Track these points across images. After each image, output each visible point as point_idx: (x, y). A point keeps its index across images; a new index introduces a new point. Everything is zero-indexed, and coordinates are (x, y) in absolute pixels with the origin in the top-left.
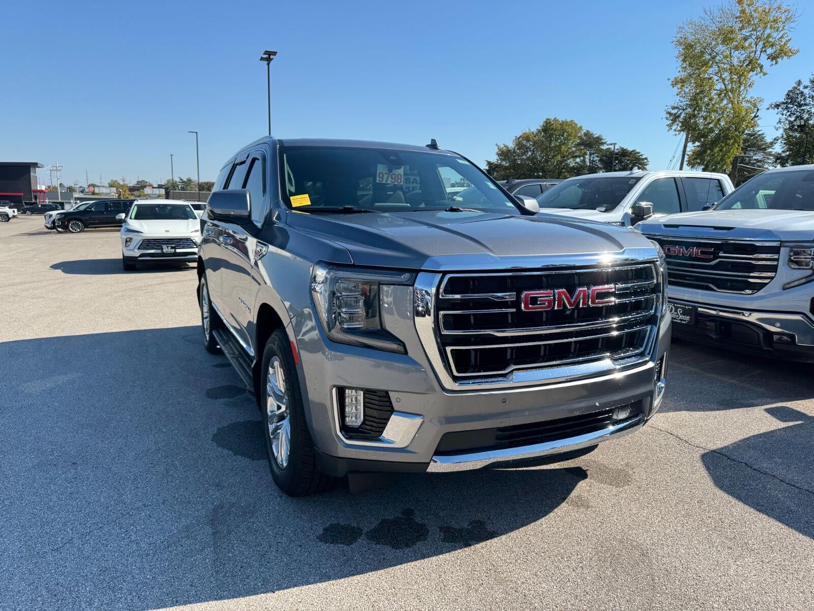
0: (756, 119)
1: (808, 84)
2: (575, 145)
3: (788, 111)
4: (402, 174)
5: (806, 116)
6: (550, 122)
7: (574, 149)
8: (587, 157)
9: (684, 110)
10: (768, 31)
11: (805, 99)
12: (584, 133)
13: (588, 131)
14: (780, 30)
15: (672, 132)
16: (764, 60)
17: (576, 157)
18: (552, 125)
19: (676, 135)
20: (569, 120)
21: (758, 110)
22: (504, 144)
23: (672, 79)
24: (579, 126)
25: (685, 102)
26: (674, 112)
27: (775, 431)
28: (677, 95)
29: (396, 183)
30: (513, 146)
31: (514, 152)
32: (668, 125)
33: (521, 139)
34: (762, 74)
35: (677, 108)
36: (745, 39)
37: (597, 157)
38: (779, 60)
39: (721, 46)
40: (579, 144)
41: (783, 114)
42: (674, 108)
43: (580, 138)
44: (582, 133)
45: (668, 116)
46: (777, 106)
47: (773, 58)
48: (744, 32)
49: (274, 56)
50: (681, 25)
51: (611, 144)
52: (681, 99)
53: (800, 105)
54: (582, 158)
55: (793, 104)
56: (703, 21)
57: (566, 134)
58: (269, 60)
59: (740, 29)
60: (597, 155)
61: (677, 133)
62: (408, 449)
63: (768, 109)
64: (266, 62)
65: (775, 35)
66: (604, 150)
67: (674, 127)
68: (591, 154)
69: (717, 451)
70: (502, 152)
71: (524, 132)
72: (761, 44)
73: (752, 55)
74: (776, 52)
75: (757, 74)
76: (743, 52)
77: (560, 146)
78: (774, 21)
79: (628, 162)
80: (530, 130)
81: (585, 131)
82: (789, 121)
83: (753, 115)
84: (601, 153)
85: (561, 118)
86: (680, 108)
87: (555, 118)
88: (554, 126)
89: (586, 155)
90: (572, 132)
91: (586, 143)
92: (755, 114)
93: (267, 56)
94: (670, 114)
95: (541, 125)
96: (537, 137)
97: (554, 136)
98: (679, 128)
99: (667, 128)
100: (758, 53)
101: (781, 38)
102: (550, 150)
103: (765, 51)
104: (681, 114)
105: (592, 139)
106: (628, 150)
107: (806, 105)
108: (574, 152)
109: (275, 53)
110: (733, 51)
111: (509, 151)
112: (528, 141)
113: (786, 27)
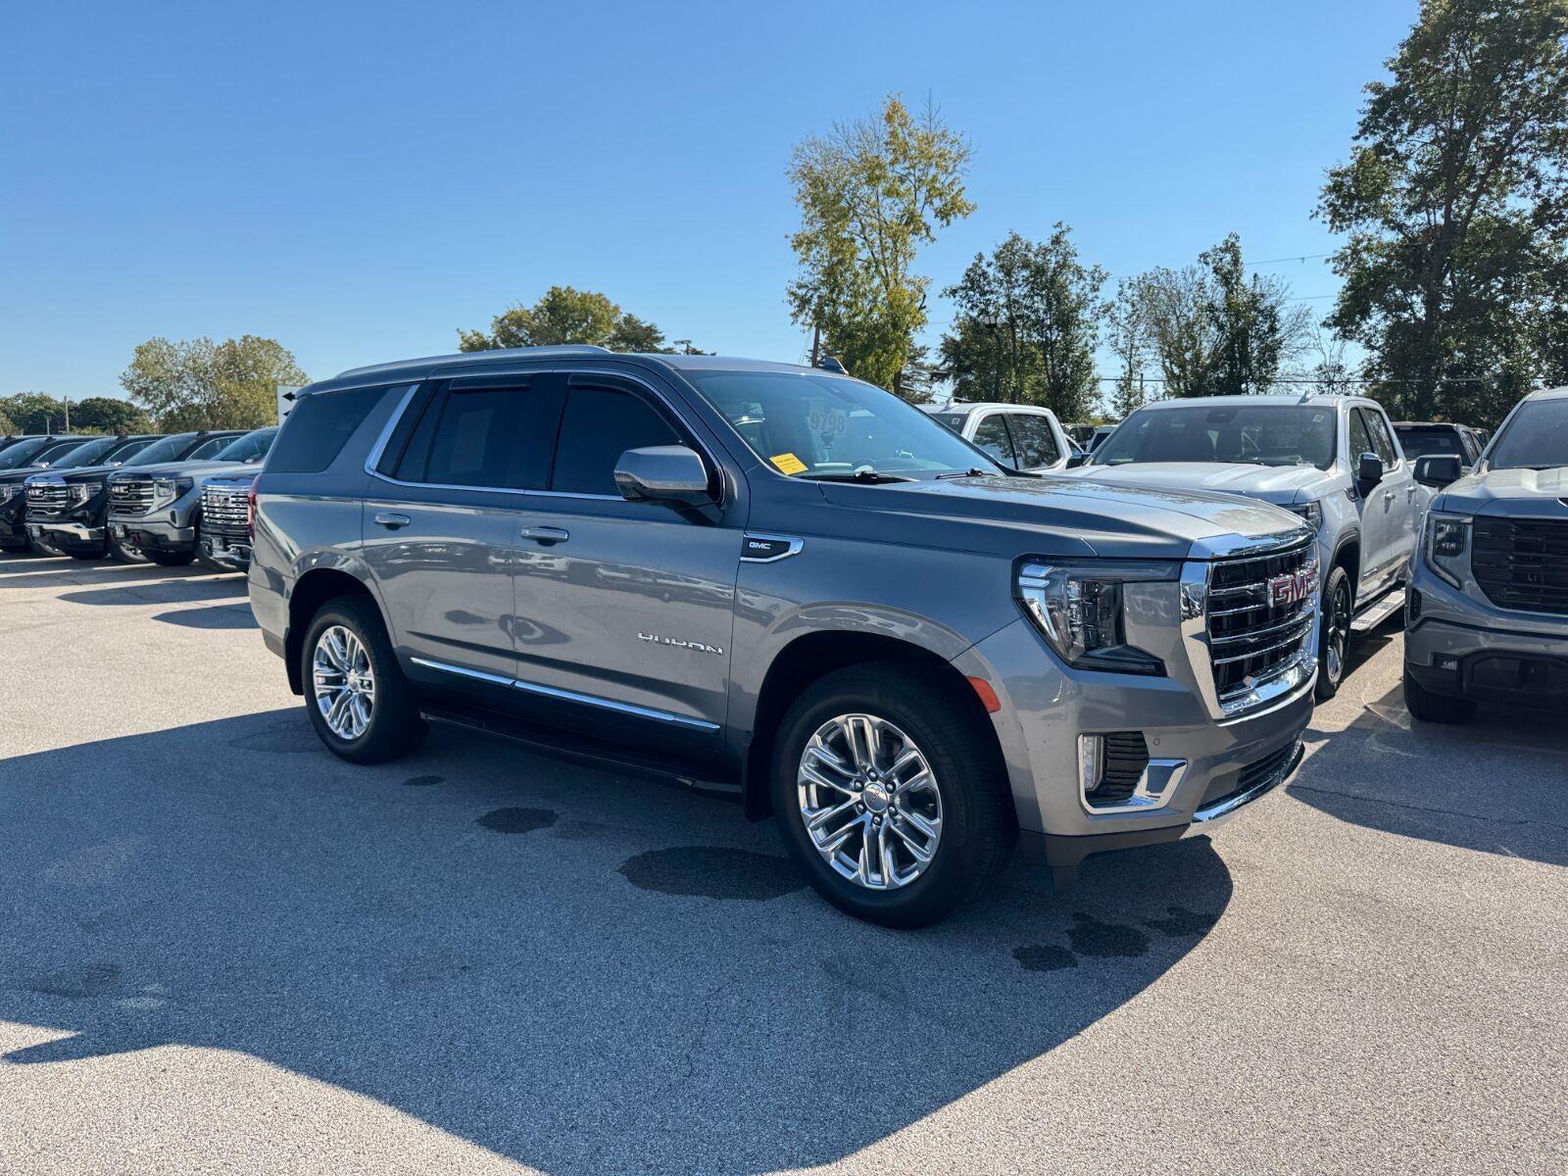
0: (924, 311)
1: (993, 260)
2: (609, 338)
3: (969, 301)
5: (991, 309)
6: (560, 294)
9: (815, 289)
10: (933, 171)
11: (989, 283)
12: (625, 318)
13: (630, 316)
14: (950, 171)
15: (798, 326)
16: (928, 216)
18: (565, 299)
19: (802, 331)
20: (594, 293)
21: (925, 296)
22: (473, 331)
23: (793, 238)
24: (613, 305)
25: (816, 276)
26: (801, 292)
28: (803, 263)
30: (493, 335)
31: (495, 345)
32: (792, 315)
33: (506, 322)
34: (928, 239)
36: (902, 181)
38: (952, 218)
39: (865, 186)
40: (615, 339)
41: (961, 306)
42: (800, 287)
43: (618, 327)
44: (621, 317)
45: (793, 299)
46: (954, 292)
47: (943, 214)
48: (898, 168)
50: (799, 145)
52: (810, 271)
53: (983, 293)
55: (974, 291)
56: (833, 143)
57: (590, 318)
59: (892, 163)
61: (807, 328)
63: (941, 296)
65: (942, 178)
67: (802, 318)
70: (471, 343)
71: (511, 309)
72: (924, 189)
73: (912, 207)
74: (946, 205)
75: (921, 239)
76: (897, 201)
78: (940, 156)
80: (522, 306)
81: (625, 315)
82: (971, 317)
83: (918, 305)
85: (580, 288)
86: (810, 286)
87: (569, 288)
88: (569, 302)
90: (603, 315)
91: (631, 337)
92: (920, 302)
94: (796, 296)
95: (544, 299)
96: (537, 321)
97: (570, 322)
98: (810, 321)
99: (791, 319)
100: (919, 205)
101: (952, 183)
103: (932, 203)
104: (811, 296)
105: (639, 330)
107: (992, 292)
110: (880, 198)
111: (483, 343)
112: (520, 327)
113: (957, 168)
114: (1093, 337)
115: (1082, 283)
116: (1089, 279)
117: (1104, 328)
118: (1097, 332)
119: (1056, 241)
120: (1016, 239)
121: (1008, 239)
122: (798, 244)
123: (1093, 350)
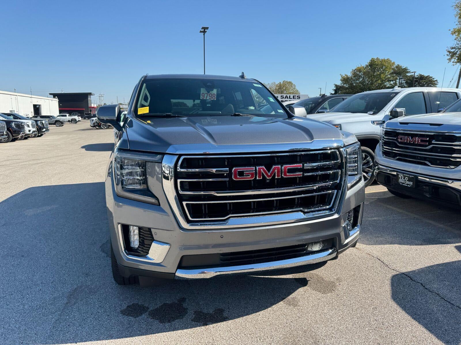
2: (390, 73)
4: (216, 94)
6: (374, 60)
7: (389, 76)
8: (398, 81)
9: (459, 49)
12: (396, 66)
13: (398, 65)
15: (451, 63)
17: (390, 81)
18: (375, 62)
19: (454, 65)
20: (386, 58)
22: (345, 74)
24: (392, 62)
26: (452, 50)
27: (456, 262)
28: (455, 39)
29: (212, 99)
30: (351, 75)
31: (351, 79)
32: (448, 59)
33: (356, 71)
35: (455, 48)
37: (404, 80)
40: (392, 73)
42: (452, 48)
43: (393, 69)
45: (448, 53)
49: (207, 30)
51: (412, 72)
52: (458, 42)
54: (394, 82)
57: (384, 67)
58: (204, 32)
60: (404, 79)
61: (455, 64)
62: (162, 264)
64: (203, 34)
66: (408, 76)
68: (400, 79)
69: (405, 274)
70: (344, 79)
71: (358, 67)
77: (380, 75)
79: (424, 83)
80: (361, 65)
81: (396, 65)
84: (407, 78)
85: (381, 58)
86: (457, 48)
87: (377, 58)
88: (376, 63)
89: (397, 79)
90: (388, 66)
91: (397, 72)
93: (204, 30)
94: (450, 52)
95: (369, 62)
96: (366, 69)
97: (377, 69)
98: (456, 61)
99: (448, 61)
102: (374, 77)
104: (457, 52)
105: (401, 70)
106: (425, 75)
108: (389, 78)
109: (207, 28)
111: (348, 78)
112: (360, 72)
122: (454, 33)
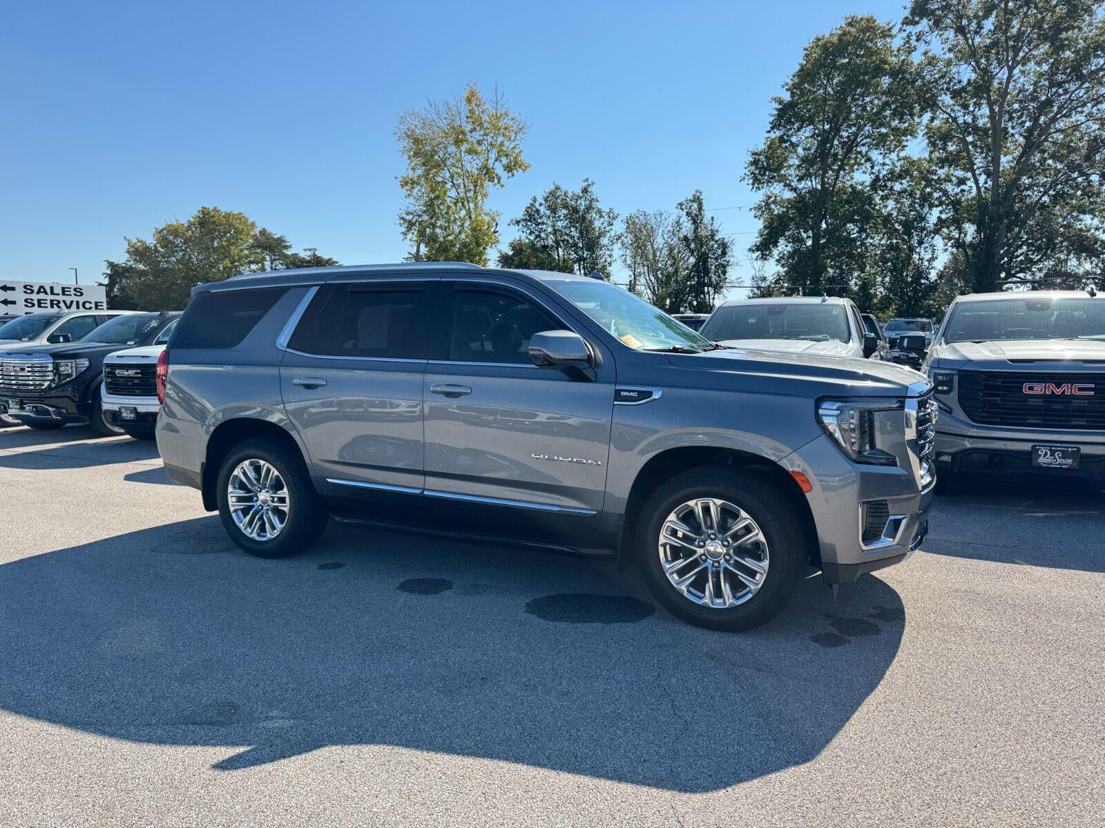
0: (497, 234)
1: (543, 202)
2: (248, 246)
3: (528, 229)
5: (543, 235)
6: (209, 213)
7: (246, 252)
8: (267, 264)
10: (501, 139)
11: (541, 217)
12: (260, 231)
13: (264, 229)
14: (512, 139)
16: (499, 169)
17: (250, 264)
18: (213, 216)
20: (236, 212)
21: (497, 224)
22: (138, 239)
23: (401, 179)
24: (250, 221)
25: (419, 207)
26: (409, 217)
28: (407, 198)
30: (155, 242)
31: (156, 251)
32: (402, 233)
33: (164, 233)
34: (499, 185)
35: (412, 213)
36: (479, 144)
37: (282, 265)
38: (515, 171)
39: (453, 146)
40: (253, 246)
41: (523, 232)
43: (256, 239)
44: (257, 231)
45: (402, 222)
46: (518, 222)
47: (509, 168)
48: (476, 134)
50: (402, 115)
53: (538, 224)
54: (260, 265)
55: (531, 222)
56: (428, 115)
57: (233, 230)
59: (471, 131)
63: (509, 225)
65: (507, 144)
67: (410, 236)
68: (272, 261)
70: (137, 249)
71: (169, 223)
72: (494, 151)
73: (486, 162)
74: (510, 163)
75: (494, 185)
76: (475, 157)
77: (227, 247)
78: (506, 128)
80: (177, 221)
81: (260, 229)
83: (493, 230)
84: (287, 259)
85: (224, 209)
86: (415, 214)
87: (215, 208)
88: (216, 218)
89: (266, 260)
90: (243, 229)
91: (265, 245)
92: (494, 228)
94: (405, 220)
95: (195, 215)
96: (190, 232)
97: (217, 233)
99: (402, 237)
100: (491, 161)
101: (514, 148)
102: (214, 252)
103: (500, 161)
104: (416, 221)
105: (271, 240)
107: (543, 223)
108: (247, 257)
110: (463, 155)
111: (147, 248)
112: (176, 236)
113: (517, 138)
114: (610, 256)
115: (602, 220)
116: (606, 217)
117: (617, 251)
118: (612, 252)
119: (585, 191)
120: (558, 188)
121: (553, 188)
122: (404, 183)
123: (610, 264)
